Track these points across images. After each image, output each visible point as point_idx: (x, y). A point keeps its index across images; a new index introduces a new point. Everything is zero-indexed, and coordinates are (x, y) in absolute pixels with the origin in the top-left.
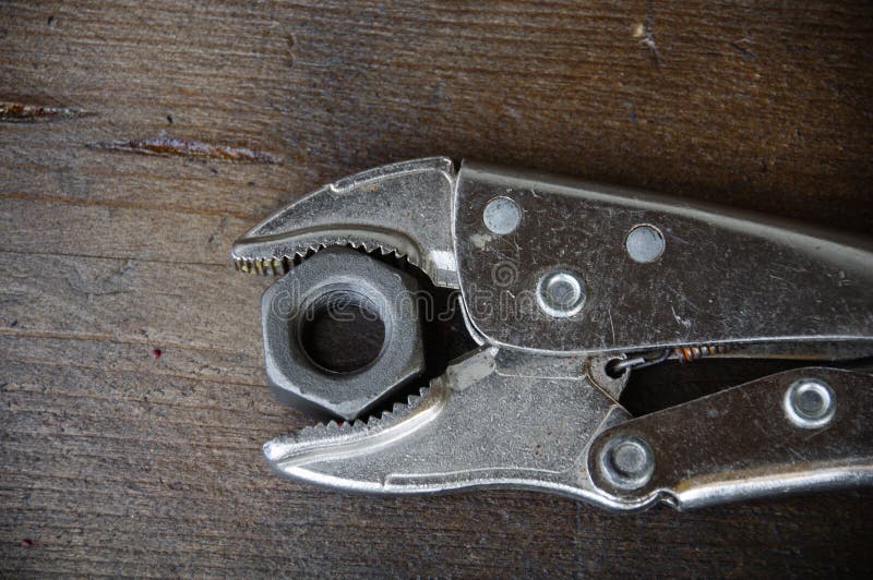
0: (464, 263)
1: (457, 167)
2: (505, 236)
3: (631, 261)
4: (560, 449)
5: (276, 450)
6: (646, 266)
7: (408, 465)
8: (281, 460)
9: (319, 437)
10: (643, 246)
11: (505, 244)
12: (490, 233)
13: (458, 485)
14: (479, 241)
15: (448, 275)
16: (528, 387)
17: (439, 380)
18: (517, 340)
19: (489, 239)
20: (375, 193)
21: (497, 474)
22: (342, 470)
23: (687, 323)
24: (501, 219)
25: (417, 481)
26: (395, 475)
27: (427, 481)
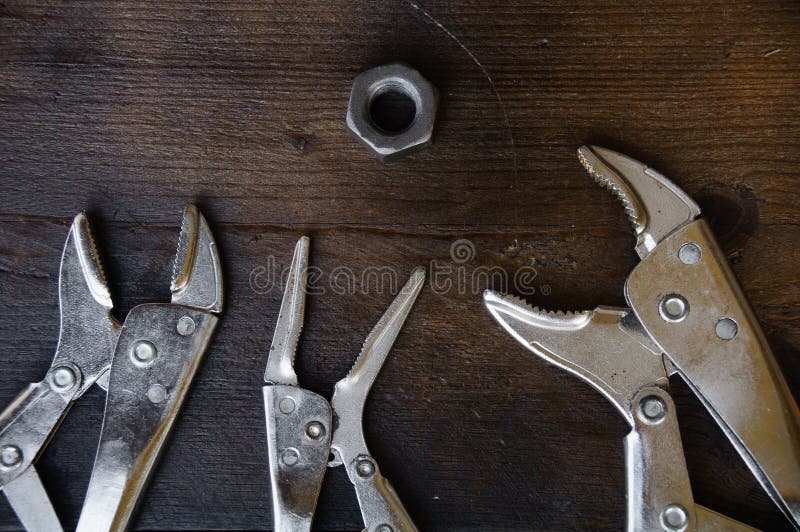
5: (490, 296)
8: (489, 303)
26: (537, 343)
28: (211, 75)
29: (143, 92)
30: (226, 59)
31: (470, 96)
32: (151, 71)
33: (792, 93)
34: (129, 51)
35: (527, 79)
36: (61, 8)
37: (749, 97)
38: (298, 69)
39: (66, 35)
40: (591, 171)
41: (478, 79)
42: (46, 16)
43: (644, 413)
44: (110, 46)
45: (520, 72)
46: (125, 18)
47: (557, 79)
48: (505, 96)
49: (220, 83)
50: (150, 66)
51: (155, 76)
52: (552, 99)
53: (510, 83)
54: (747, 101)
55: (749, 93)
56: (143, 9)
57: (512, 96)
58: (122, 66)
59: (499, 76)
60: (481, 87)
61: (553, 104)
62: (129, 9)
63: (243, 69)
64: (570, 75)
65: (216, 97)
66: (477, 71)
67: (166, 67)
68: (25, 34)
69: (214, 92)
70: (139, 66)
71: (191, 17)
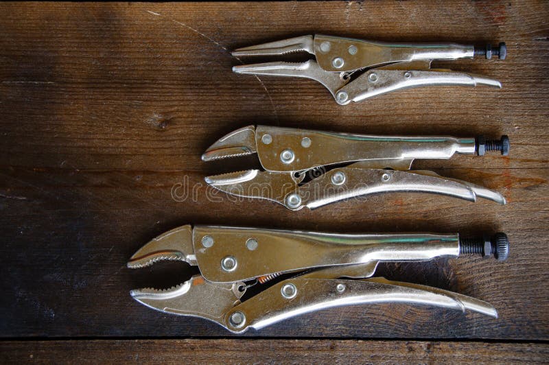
3: (249, 250)
8: (135, 297)
12: (205, 247)
13: (186, 315)
14: (202, 251)
16: (214, 289)
19: (205, 249)
26: (167, 308)
27: (177, 312)
28: (113, 88)
29: (77, 97)
30: (121, 79)
31: (255, 98)
32: (80, 86)
33: (430, 96)
34: (68, 74)
35: (286, 89)
37: (406, 98)
38: (160, 84)
40: (142, 266)
41: (259, 89)
45: (282, 85)
46: (66, 56)
47: (302, 89)
48: (274, 98)
49: (119, 92)
50: (79, 83)
51: (82, 88)
52: (299, 100)
53: (276, 91)
54: (405, 101)
55: (406, 96)
56: (75, 51)
57: (278, 98)
58: (66, 83)
59: (271, 87)
60: (260, 93)
61: (299, 102)
62: (68, 51)
63: (131, 84)
64: (310, 86)
65: (115, 100)
66: (259, 84)
67: (88, 83)
69: (115, 97)
70: (73, 83)
71: (102, 55)
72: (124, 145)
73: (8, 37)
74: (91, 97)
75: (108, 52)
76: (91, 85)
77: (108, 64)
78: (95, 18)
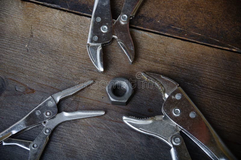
0: (168, 98)
1: (179, 86)
2: (176, 99)
3: (189, 116)
4: (167, 135)
5: (124, 118)
6: (190, 117)
7: (143, 128)
8: (124, 120)
9: (132, 118)
10: (192, 115)
11: (176, 100)
12: (175, 97)
13: (150, 134)
14: (173, 97)
15: (165, 98)
16: (166, 124)
17: (153, 117)
18: (166, 112)
19: (174, 98)
20: (166, 81)
21: (156, 135)
22: (133, 125)
23: (188, 129)
24: (178, 97)
25: (144, 131)
26: (141, 129)
27: (145, 131)
28: (228, 96)
29: (207, 95)
30: (233, 92)
32: (211, 90)
34: (206, 83)
36: (190, 67)
39: (189, 75)
42: (185, 69)
43: (175, 142)
44: (201, 81)
46: (207, 74)
49: (230, 99)
50: (211, 89)
51: (212, 92)
56: (213, 73)
58: (203, 87)
62: (209, 72)
65: (228, 102)
67: (216, 90)
68: (178, 72)
69: (228, 101)
70: (208, 88)
71: (226, 78)
72: (227, 126)
73: (180, 58)
74: (215, 97)
75: (230, 77)
76: (217, 92)
77: (228, 84)
78: (228, 59)
